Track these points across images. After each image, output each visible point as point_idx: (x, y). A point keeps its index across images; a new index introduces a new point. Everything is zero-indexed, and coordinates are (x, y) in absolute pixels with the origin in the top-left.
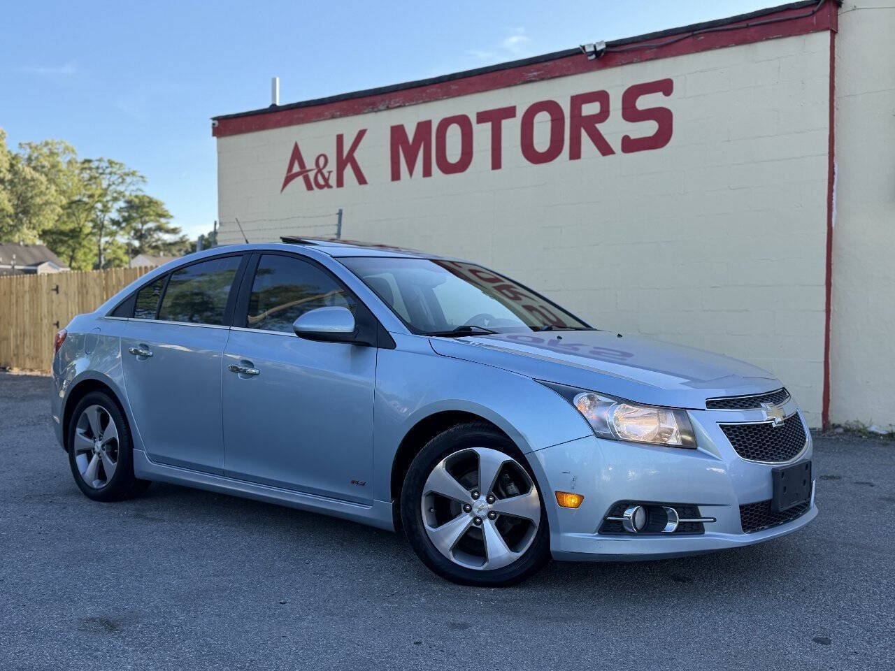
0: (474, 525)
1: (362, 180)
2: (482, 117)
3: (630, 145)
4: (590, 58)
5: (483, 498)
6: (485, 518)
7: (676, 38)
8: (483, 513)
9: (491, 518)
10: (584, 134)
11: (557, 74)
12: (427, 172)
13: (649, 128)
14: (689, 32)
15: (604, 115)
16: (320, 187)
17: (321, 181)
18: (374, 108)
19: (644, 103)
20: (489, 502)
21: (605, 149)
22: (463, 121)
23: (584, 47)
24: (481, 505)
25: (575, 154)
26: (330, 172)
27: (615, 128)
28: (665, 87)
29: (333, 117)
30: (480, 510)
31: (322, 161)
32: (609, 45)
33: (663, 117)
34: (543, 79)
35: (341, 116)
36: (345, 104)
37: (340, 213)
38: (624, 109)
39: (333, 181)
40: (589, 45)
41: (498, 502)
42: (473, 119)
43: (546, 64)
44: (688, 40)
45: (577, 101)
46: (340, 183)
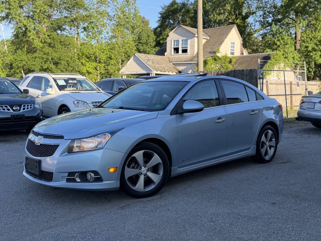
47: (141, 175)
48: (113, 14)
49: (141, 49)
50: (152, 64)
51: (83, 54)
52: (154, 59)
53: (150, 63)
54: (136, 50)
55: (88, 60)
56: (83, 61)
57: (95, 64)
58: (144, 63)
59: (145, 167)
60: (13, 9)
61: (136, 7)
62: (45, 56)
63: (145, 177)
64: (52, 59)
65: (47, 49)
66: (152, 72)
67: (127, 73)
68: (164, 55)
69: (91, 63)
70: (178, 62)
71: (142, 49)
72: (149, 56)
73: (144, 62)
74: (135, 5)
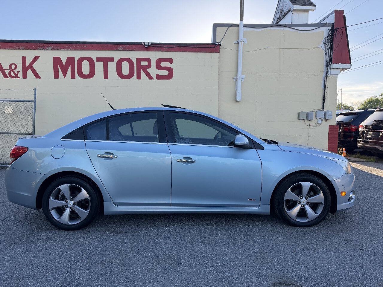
0: (302, 207)
1: (37, 76)
2: (99, 59)
3: (159, 77)
4: (146, 47)
5: (304, 198)
6: (305, 205)
7: (174, 46)
8: (305, 203)
9: (307, 204)
10: (142, 71)
11: (131, 50)
12: (73, 76)
13: (165, 73)
14: (178, 45)
15: (149, 66)
16: (12, 77)
17: (13, 75)
18: (44, 48)
19: (163, 64)
20: (306, 199)
21: (150, 77)
22: (90, 60)
23: (144, 43)
24: (304, 200)
25: (139, 77)
26: (18, 72)
27: (153, 71)
28: (171, 61)
29: (19, 49)
30: (304, 202)
31: (13, 67)
32: (152, 44)
33: (170, 70)
34: (125, 50)
35: (24, 49)
36: (27, 45)
37: (35, 90)
38: (156, 65)
39: (20, 75)
40: (146, 42)
41: (309, 199)
42: (95, 60)
43: (126, 45)
44: (177, 48)
45: (139, 60)
46: (25, 76)
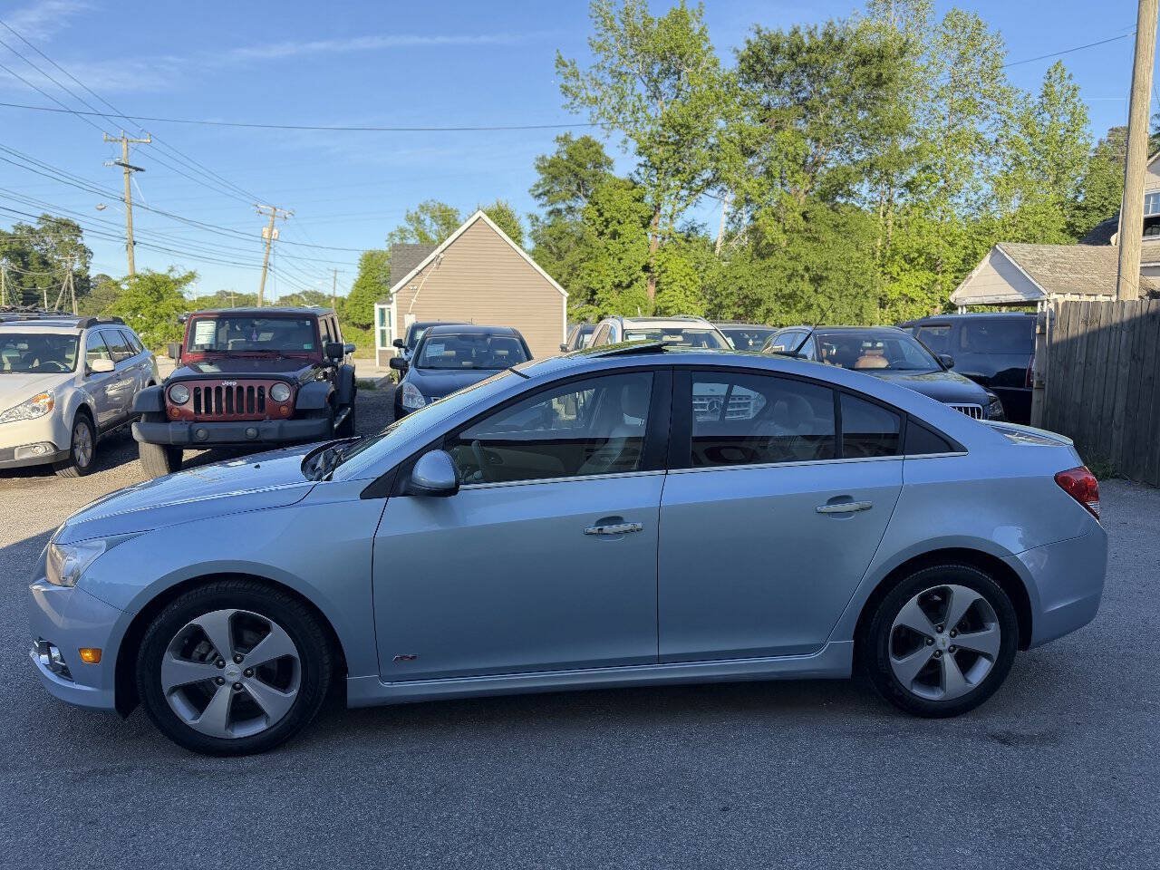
47: (223, 683)
48: (995, 136)
49: (1080, 227)
50: (1049, 274)
51: (895, 252)
52: (1062, 257)
53: (1042, 270)
54: (1063, 231)
55: (907, 266)
56: (895, 269)
57: (926, 276)
58: (1019, 271)
59: (237, 662)
60: (725, 158)
61: (1075, 107)
62: (790, 264)
63: (236, 692)
64: (807, 269)
65: (800, 247)
66: (1042, 298)
67: (970, 301)
68: (1110, 243)
69: (917, 274)
70: (1149, 262)
71: (1084, 227)
72: (1045, 249)
73: (1020, 268)
74: (1075, 100)
